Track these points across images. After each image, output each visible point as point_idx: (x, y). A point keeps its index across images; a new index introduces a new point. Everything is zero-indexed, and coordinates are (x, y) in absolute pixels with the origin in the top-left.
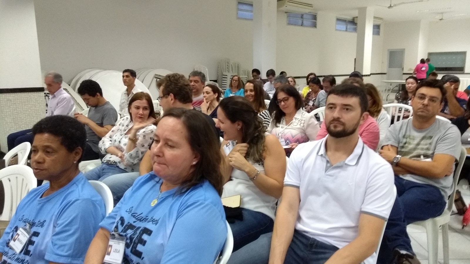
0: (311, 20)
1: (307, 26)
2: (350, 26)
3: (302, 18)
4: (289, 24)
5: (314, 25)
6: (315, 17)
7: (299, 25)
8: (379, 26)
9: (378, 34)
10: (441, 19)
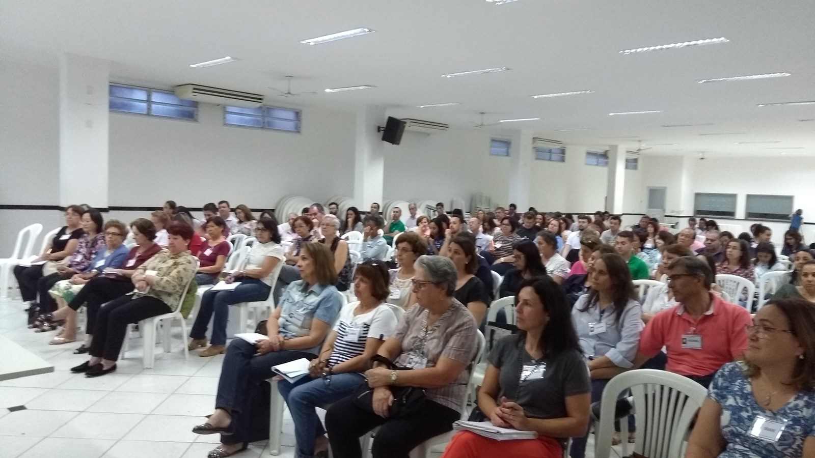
0: (560, 155)
1: (554, 161)
2: (601, 160)
3: (550, 152)
4: (537, 159)
5: (563, 160)
6: (563, 152)
7: (546, 160)
8: (636, 160)
9: (635, 168)
10: (702, 159)
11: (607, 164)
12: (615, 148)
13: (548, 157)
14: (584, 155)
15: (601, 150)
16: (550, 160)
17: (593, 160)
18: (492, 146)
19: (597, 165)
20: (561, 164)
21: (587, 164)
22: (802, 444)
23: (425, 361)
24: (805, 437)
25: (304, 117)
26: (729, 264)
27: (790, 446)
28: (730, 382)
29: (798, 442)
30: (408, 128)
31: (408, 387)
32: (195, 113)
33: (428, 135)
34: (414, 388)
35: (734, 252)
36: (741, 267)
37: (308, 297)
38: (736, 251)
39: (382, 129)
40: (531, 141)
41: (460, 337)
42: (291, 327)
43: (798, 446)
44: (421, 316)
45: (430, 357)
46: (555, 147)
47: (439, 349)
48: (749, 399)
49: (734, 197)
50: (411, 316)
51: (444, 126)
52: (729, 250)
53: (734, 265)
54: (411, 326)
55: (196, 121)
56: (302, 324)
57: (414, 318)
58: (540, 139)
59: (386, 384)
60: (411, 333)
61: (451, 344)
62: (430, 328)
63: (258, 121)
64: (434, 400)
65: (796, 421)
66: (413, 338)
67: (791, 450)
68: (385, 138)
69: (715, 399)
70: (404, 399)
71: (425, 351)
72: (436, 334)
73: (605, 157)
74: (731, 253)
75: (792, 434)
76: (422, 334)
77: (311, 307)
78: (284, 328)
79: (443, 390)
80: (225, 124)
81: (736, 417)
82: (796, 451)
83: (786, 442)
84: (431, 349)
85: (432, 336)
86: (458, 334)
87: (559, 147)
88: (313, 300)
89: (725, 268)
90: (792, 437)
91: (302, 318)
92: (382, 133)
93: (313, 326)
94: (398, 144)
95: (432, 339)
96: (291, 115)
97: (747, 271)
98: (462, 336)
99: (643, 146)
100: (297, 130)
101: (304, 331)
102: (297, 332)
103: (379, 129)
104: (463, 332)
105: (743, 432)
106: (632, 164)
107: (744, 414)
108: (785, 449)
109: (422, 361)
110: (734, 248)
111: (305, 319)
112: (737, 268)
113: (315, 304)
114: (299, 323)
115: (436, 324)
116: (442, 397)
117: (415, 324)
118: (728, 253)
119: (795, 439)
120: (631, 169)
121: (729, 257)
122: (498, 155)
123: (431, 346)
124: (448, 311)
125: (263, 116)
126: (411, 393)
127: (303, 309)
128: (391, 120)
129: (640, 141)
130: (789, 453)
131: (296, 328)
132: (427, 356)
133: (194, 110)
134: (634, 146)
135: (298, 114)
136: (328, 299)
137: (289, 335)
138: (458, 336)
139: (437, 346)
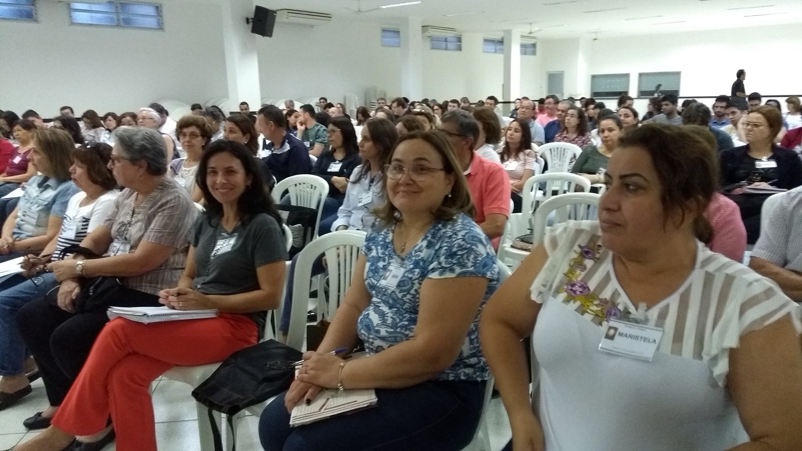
0: (456, 43)
1: (451, 50)
2: (499, 47)
3: (446, 41)
4: (433, 48)
5: (459, 48)
6: (459, 40)
7: (442, 49)
8: (534, 45)
9: (534, 53)
10: (595, 39)
11: (502, 51)
12: (509, 32)
13: (444, 46)
14: (481, 41)
15: (498, 36)
16: (446, 49)
17: (492, 47)
18: (383, 37)
19: (495, 52)
20: (458, 53)
21: (484, 52)
22: (419, 288)
23: (128, 247)
24: (422, 280)
25: (165, 12)
26: (567, 133)
27: (408, 292)
28: (378, 233)
29: (415, 287)
30: (280, 18)
31: (98, 277)
32: (34, 12)
33: (312, 26)
34: (104, 278)
35: (572, 121)
36: (579, 135)
37: (44, 192)
38: (573, 118)
39: (251, 20)
40: (420, 28)
41: (162, 217)
42: (26, 227)
43: (416, 291)
44: (130, 199)
45: (132, 242)
46: (449, 35)
47: (142, 233)
48: (390, 248)
49: (627, 76)
50: (121, 200)
51: (326, 16)
52: (567, 118)
53: (572, 133)
54: (120, 209)
55: (36, 21)
56: (37, 222)
57: (123, 201)
58: (432, 27)
59: (72, 276)
60: (119, 218)
61: (152, 226)
62: (136, 210)
63: (112, 19)
64: (138, 289)
65: (416, 264)
66: (119, 224)
67: (409, 296)
68: (255, 30)
69: (365, 252)
70: (91, 291)
71: (128, 236)
72: (140, 217)
73: (499, 43)
74: (569, 121)
75: (411, 278)
76: (129, 218)
77: (46, 203)
78: (19, 228)
79: (149, 277)
80: (73, 24)
81: (373, 268)
82: (414, 296)
83: (404, 288)
84: (133, 233)
85: (136, 220)
86: (160, 214)
87: (453, 35)
88: (50, 194)
89: (564, 137)
90: (410, 282)
91: (36, 216)
92: (251, 24)
93: (50, 224)
94: (270, 36)
95: (136, 222)
96: (151, 11)
97: (583, 138)
98: (164, 216)
99: (535, 28)
100: (160, 27)
101: (41, 230)
102: (32, 231)
103: (248, 21)
104: (166, 211)
105: (376, 282)
106: (529, 49)
107: (381, 264)
108: (405, 296)
109: (125, 248)
110: (572, 115)
111: (39, 217)
112: (575, 136)
113: (50, 200)
114: (34, 222)
115: (142, 205)
116: (148, 285)
117: (124, 207)
118: (566, 121)
119: (413, 284)
120: (529, 55)
121: (567, 126)
122: (390, 46)
123: (134, 231)
124: (156, 190)
125: (117, 13)
126: (101, 283)
127: (37, 205)
128: (259, 10)
129: (530, 24)
130: (408, 299)
131: (30, 228)
132: (129, 243)
133: (32, 9)
134: (526, 30)
135: (158, 8)
136: (65, 192)
137: (22, 236)
138: (161, 216)
139: (140, 230)
